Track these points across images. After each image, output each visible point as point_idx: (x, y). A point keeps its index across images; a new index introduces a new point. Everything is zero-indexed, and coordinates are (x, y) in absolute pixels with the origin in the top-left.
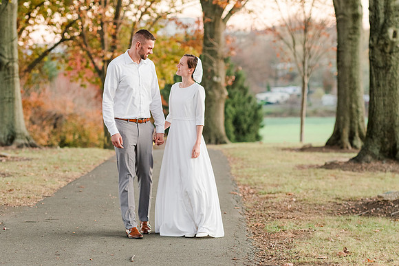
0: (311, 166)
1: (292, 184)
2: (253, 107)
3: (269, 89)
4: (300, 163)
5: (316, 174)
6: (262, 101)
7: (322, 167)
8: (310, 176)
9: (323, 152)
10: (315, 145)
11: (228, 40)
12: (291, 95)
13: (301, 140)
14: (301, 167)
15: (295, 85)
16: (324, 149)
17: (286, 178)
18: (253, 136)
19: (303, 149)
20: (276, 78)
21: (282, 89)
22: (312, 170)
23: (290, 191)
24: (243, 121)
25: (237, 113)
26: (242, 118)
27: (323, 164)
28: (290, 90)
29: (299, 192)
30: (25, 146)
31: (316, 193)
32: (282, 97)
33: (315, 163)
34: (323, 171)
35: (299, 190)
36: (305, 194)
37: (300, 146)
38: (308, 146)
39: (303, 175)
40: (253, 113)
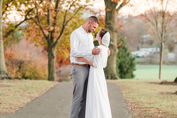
0: (168, 93)
1: (158, 103)
2: (130, 59)
3: (138, 49)
4: (161, 91)
5: (171, 98)
6: (134, 55)
7: (174, 94)
8: (168, 98)
9: (173, 85)
10: (168, 81)
11: (119, 21)
12: (150, 53)
13: (160, 78)
14: (162, 93)
15: (153, 47)
16: (174, 84)
17: (154, 99)
18: (130, 75)
19: (162, 83)
20: (143, 43)
21: (146, 49)
22: (169, 95)
23: (158, 107)
24: (124, 66)
25: (121, 62)
26: (124, 65)
27: (175, 92)
28: (150, 50)
29: (163, 107)
30: (5, 79)
31: (173, 108)
32: (146, 54)
33: (170, 91)
34: (175, 96)
35: (163, 106)
36: (166, 109)
37: (160, 81)
38: (165, 82)
39: (164, 98)
40: (130, 62)
